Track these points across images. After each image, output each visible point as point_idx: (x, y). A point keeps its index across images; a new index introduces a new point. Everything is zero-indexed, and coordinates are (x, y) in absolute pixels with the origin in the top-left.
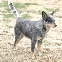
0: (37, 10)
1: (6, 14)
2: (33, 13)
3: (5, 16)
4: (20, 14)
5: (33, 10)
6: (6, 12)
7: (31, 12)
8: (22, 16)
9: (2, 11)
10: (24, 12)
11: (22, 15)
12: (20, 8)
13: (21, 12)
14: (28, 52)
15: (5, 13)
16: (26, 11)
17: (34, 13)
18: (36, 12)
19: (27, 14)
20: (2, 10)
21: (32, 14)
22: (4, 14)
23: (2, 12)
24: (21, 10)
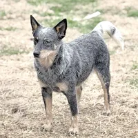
0: (124, 8)
1: (52, 19)
2: (113, 15)
3: (48, 23)
4: (84, 19)
5: (114, 8)
6: (50, 15)
7: (109, 13)
8: (88, 23)
9: (41, 13)
10: (93, 12)
11: (88, 20)
12: (84, 5)
13: (86, 13)
14: (99, 107)
15: (48, 17)
16: (97, 11)
17: (117, 14)
18: (120, 11)
19: (99, 18)
20: (42, 10)
21: (111, 16)
22: (46, 20)
23: (42, 16)
24: (87, 9)
